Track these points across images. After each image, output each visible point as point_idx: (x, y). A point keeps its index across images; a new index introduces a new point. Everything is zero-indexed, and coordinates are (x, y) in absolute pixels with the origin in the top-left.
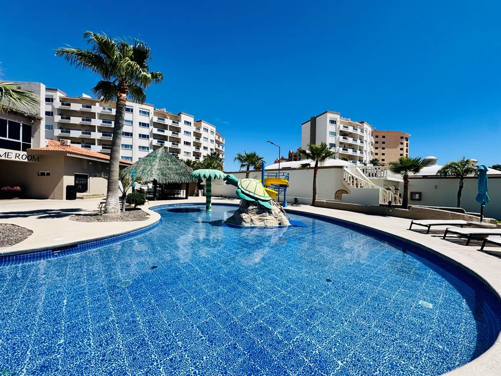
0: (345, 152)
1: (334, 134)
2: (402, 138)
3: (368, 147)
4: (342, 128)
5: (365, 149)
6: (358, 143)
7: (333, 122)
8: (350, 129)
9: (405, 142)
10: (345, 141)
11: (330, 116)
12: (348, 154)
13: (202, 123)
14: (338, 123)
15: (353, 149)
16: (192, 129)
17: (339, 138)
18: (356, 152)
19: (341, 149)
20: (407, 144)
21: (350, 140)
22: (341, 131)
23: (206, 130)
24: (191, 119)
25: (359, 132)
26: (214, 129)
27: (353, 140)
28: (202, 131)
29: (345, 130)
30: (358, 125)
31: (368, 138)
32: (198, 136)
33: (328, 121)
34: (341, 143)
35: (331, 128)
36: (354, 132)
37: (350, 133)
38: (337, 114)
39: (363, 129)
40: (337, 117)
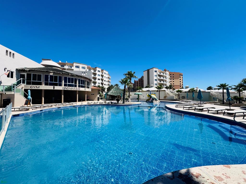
0: (160, 82)
1: (156, 76)
2: (180, 75)
3: (168, 80)
4: (159, 74)
5: (167, 81)
6: (165, 79)
7: (156, 71)
8: (162, 74)
9: (181, 77)
10: (160, 78)
11: (155, 69)
12: (162, 83)
13: (104, 71)
14: (157, 72)
15: (163, 81)
16: (100, 73)
17: (158, 77)
18: (164, 82)
19: (159, 81)
20: (182, 77)
21: (162, 78)
22: (158, 75)
23: (105, 73)
24: (100, 70)
25: (165, 75)
26: (108, 73)
27: (163, 78)
28: (104, 74)
29: (160, 74)
30: (164, 72)
31: (168, 76)
32: (102, 76)
33: (154, 71)
34: (159, 79)
35: (155, 74)
36: (163, 75)
37: (162, 75)
38: (157, 68)
39: (166, 74)
40: (157, 70)
